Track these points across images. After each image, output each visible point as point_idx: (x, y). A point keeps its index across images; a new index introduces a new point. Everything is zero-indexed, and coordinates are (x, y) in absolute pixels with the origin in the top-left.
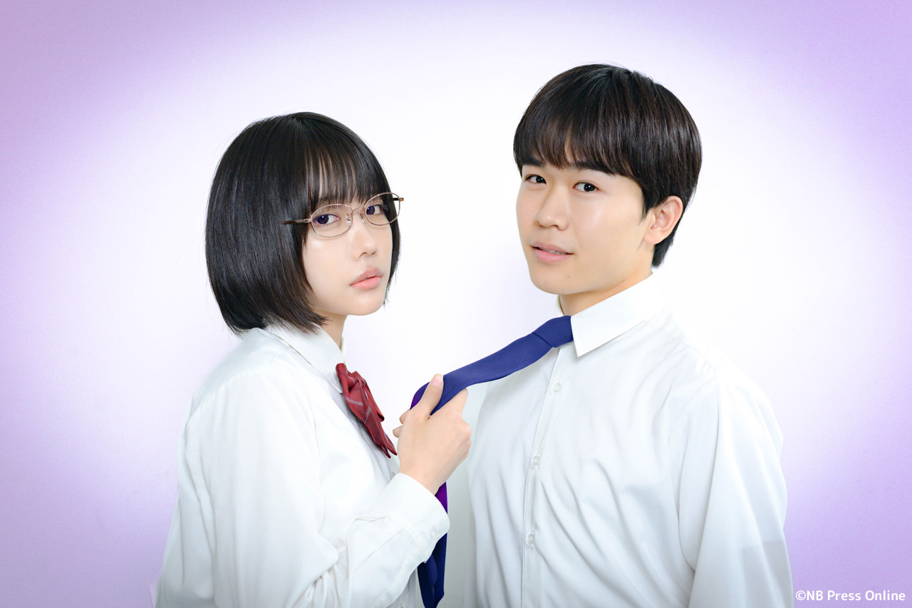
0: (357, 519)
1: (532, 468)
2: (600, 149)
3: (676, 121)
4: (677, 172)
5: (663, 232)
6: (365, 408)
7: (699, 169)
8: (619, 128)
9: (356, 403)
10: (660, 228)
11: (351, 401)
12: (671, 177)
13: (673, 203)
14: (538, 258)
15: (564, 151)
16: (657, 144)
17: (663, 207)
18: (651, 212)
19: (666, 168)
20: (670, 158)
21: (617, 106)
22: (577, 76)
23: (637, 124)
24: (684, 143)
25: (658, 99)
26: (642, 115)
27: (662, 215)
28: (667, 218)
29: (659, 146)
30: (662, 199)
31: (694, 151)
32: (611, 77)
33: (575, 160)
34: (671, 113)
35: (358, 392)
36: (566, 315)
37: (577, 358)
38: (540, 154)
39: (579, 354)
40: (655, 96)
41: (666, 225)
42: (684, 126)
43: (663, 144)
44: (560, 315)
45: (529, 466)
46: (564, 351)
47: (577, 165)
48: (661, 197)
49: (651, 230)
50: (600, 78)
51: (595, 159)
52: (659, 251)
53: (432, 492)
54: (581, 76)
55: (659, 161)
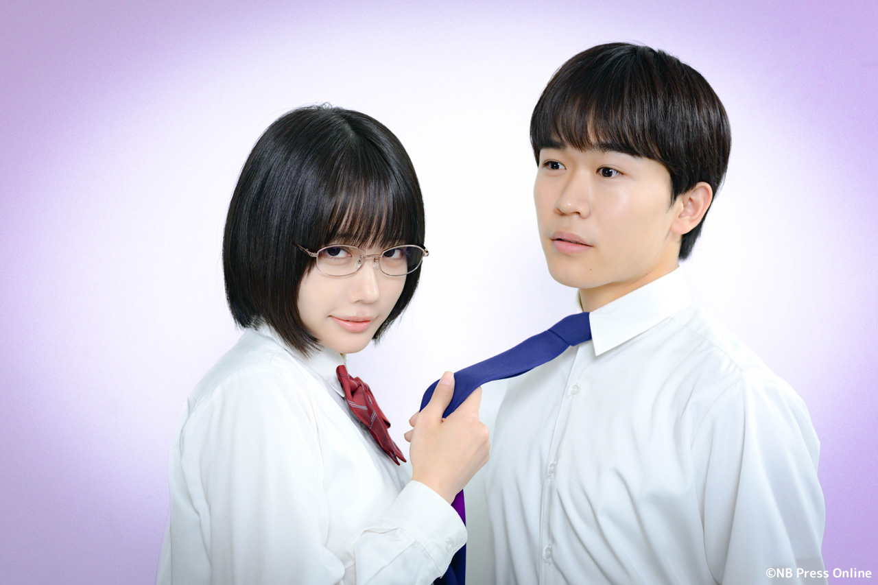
0: (365, 531)
1: (548, 477)
2: (626, 129)
3: (706, 101)
4: (708, 156)
5: (692, 221)
6: (370, 412)
7: (729, 153)
8: (646, 107)
9: (360, 407)
10: (688, 217)
11: (354, 405)
12: (701, 160)
13: (701, 190)
14: (558, 249)
15: (587, 132)
16: (686, 125)
17: (690, 194)
18: (679, 199)
19: (696, 150)
20: (701, 140)
21: (644, 85)
22: (598, 54)
23: (665, 103)
24: (714, 124)
25: (686, 78)
26: (670, 94)
27: (690, 203)
28: (696, 206)
29: (688, 127)
30: (690, 185)
31: (724, 134)
32: (636, 54)
33: (598, 140)
34: (701, 94)
35: (362, 396)
36: (585, 311)
37: (595, 358)
38: (560, 136)
39: (597, 354)
40: (683, 74)
41: (695, 214)
42: (714, 108)
43: (693, 124)
44: (579, 311)
45: (548, 473)
46: (583, 349)
47: (600, 147)
48: (690, 182)
49: (679, 219)
50: (624, 55)
51: (620, 139)
52: (687, 242)
53: (448, 502)
54: (604, 53)
55: (689, 143)
